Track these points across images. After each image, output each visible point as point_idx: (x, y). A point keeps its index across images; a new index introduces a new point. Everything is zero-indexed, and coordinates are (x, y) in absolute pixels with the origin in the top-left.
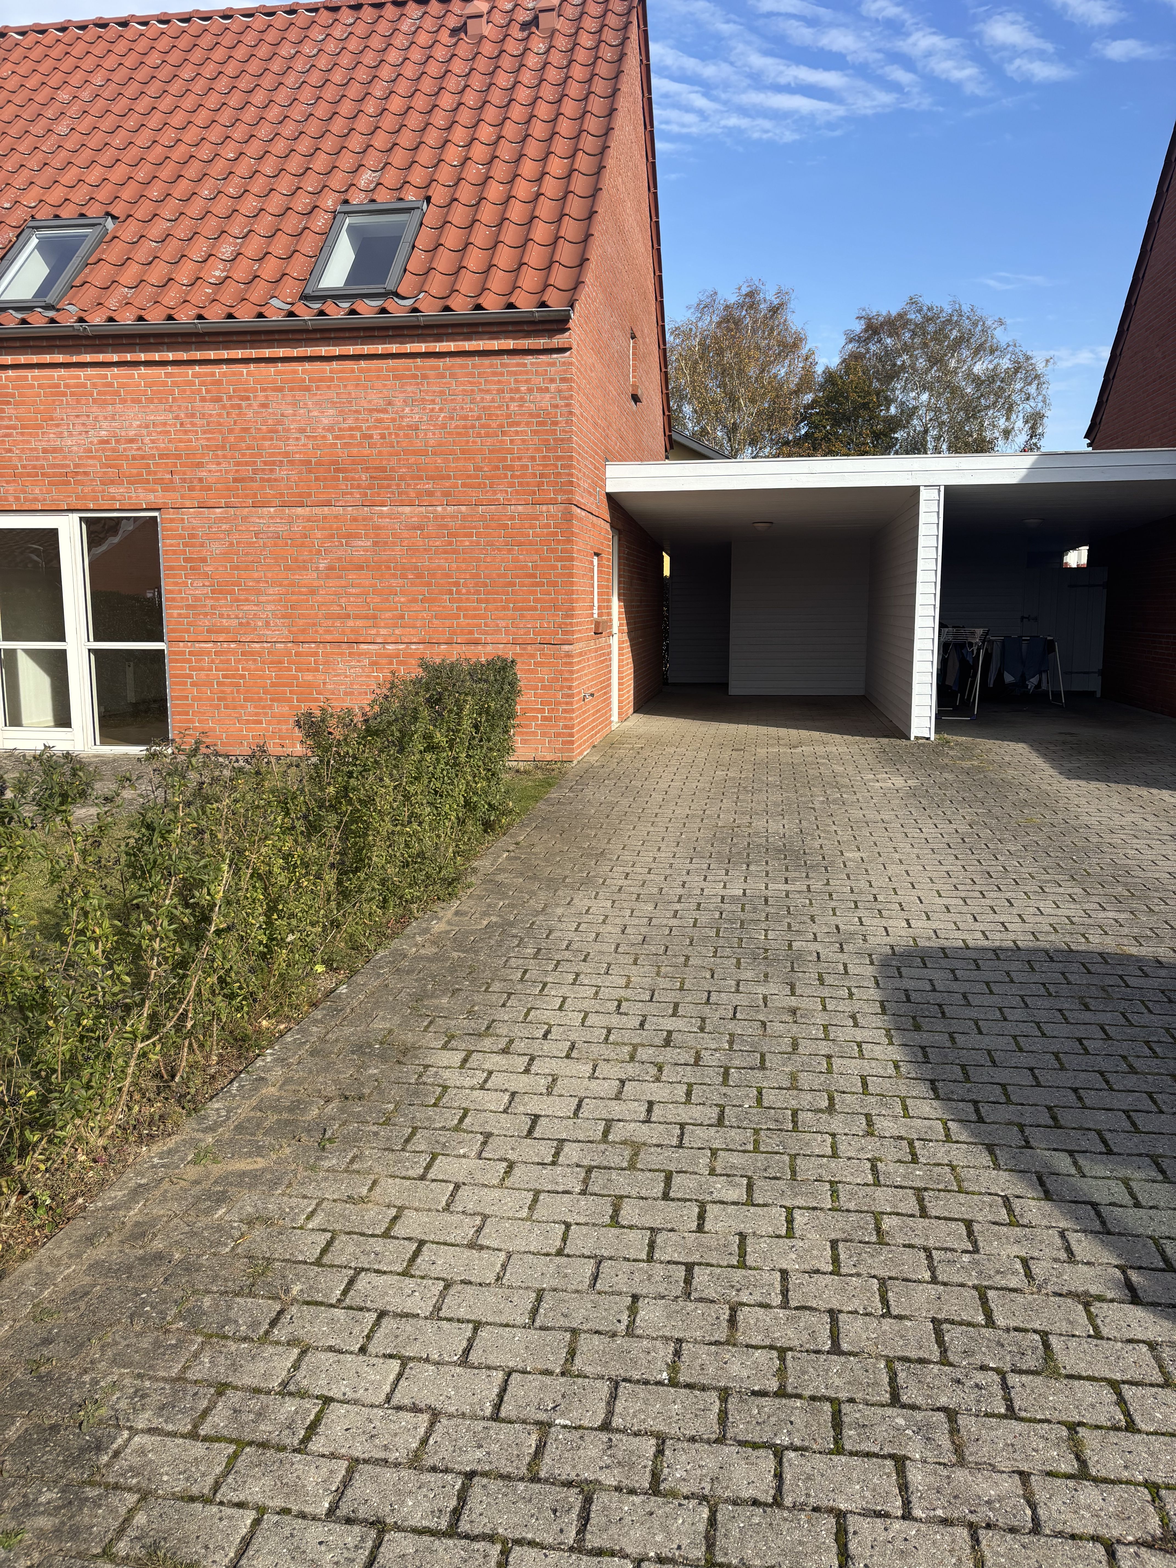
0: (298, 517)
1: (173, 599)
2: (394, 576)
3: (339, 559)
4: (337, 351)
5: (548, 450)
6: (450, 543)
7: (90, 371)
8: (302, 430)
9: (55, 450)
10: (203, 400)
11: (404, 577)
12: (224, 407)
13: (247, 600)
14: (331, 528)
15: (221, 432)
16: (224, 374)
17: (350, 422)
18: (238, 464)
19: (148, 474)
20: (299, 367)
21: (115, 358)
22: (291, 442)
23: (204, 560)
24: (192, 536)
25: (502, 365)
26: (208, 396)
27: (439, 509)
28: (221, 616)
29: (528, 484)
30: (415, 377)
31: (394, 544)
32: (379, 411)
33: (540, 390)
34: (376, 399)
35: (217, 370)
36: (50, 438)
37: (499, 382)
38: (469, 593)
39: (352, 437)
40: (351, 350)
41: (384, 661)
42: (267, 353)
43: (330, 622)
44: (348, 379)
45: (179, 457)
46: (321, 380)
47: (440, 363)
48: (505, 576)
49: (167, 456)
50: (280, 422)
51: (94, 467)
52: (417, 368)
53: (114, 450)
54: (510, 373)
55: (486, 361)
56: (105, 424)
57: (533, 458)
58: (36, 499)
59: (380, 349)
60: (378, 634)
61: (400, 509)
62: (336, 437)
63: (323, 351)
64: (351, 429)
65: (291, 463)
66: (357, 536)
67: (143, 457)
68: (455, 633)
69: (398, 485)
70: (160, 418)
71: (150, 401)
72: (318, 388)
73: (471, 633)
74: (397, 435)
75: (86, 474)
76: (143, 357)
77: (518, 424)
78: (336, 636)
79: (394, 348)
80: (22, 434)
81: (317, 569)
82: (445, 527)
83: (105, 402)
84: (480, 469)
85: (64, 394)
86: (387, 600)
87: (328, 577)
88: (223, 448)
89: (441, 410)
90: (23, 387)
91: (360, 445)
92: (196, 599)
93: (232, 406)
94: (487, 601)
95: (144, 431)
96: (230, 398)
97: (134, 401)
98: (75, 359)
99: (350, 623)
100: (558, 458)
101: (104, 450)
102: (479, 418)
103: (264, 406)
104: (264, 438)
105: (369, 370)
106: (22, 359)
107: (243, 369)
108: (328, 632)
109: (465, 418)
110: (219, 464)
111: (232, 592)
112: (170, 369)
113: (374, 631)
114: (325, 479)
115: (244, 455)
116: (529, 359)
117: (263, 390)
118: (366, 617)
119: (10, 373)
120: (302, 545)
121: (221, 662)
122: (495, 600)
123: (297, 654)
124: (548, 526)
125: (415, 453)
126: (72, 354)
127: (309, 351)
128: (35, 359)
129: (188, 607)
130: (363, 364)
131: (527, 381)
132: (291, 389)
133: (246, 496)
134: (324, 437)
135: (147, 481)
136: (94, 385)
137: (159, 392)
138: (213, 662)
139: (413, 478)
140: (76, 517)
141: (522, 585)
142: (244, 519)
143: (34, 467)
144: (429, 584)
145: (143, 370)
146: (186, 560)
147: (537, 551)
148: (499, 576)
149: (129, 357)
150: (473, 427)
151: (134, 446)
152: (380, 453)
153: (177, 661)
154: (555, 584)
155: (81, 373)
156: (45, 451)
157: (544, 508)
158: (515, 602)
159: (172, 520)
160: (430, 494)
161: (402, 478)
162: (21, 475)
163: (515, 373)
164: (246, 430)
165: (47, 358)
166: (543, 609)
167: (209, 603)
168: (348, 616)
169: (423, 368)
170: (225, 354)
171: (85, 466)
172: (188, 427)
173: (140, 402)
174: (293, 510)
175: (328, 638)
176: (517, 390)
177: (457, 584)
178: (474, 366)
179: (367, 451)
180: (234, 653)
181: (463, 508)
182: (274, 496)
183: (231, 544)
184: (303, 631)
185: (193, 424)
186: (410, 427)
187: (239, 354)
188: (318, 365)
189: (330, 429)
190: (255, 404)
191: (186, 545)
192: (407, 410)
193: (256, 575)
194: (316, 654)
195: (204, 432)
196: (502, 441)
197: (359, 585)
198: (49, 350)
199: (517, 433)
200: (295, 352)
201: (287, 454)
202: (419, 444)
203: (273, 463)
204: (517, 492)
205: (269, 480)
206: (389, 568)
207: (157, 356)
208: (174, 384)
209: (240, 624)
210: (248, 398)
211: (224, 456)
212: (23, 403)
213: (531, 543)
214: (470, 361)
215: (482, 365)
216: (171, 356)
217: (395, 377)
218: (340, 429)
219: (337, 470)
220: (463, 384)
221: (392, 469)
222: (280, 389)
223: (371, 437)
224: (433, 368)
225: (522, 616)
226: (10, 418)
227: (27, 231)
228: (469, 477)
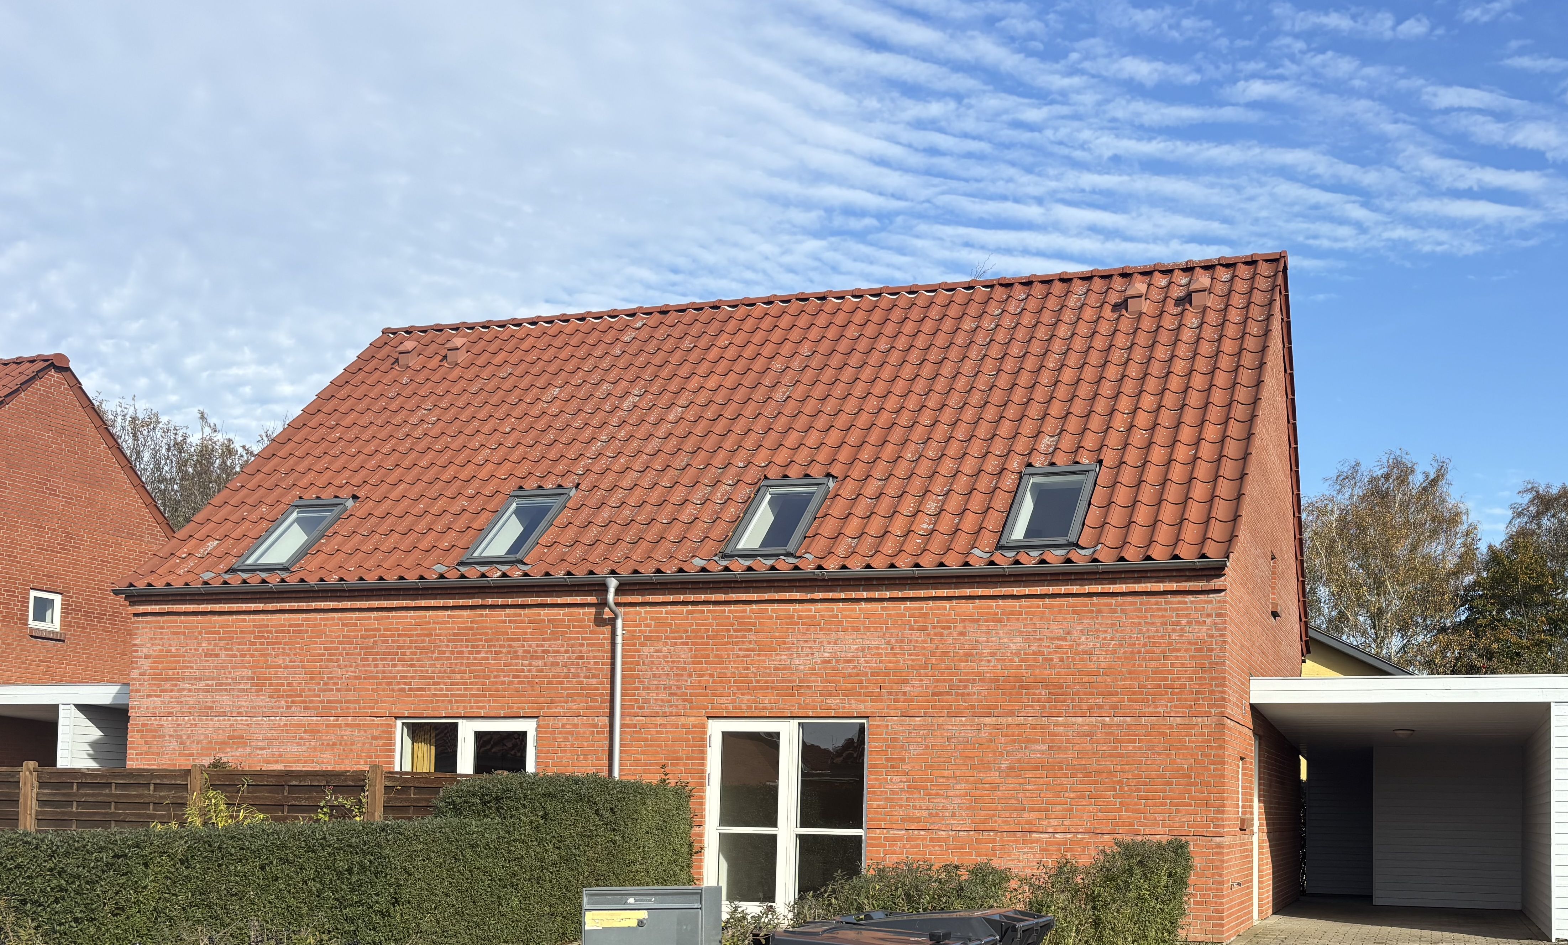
0: (985, 725)
1: (874, 793)
2: (1067, 777)
3: (1019, 761)
4: (1026, 591)
5: (1204, 672)
6: (1116, 748)
7: (820, 606)
8: (993, 654)
9: (785, 668)
10: (912, 628)
11: (1074, 776)
12: (928, 635)
13: (937, 794)
14: (1013, 735)
15: (924, 655)
16: (931, 609)
17: (1034, 648)
18: (937, 681)
19: (861, 688)
20: (993, 603)
21: (843, 595)
22: (983, 663)
23: (903, 760)
24: (894, 740)
25: (1166, 603)
26: (916, 626)
27: (1107, 719)
28: (914, 807)
29: (1186, 700)
30: (1092, 612)
31: (1067, 748)
32: (1059, 639)
33: (1198, 623)
34: (1057, 629)
35: (924, 605)
36: (783, 658)
37: (1163, 616)
38: (1130, 790)
39: (1035, 660)
40: (1038, 590)
41: (1053, 848)
42: (968, 592)
43: (1008, 814)
44: (1034, 613)
45: (887, 674)
46: (1012, 613)
47: (1113, 601)
48: (1163, 776)
49: (878, 674)
50: (974, 648)
51: (817, 683)
52: (1093, 605)
53: (833, 669)
54: (1172, 610)
55: (1153, 599)
56: (828, 648)
57: (1191, 679)
58: (765, 708)
59: (1063, 589)
60: (1049, 824)
61: (1073, 719)
62: (1022, 660)
63: (1015, 591)
64: (1034, 653)
65: (982, 680)
66: (1036, 742)
67: (858, 675)
68: (1117, 825)
69: (1073, 700)
70: (874, 643)
71: (868, 629)
72: (1008, 620)
73: (1132, 825)
74: (1074, 659)
75: (809, 687)
76: (865, 595)
77: (1178, 651)
78: (1013, 827)
79: (1075, 589)
80: (759, 655)
81: (999, 768)
82: (1111, 734)
83: (830, 630)
84: (1145, 687)
85: (797, 624)
86: (1059, 796)
87: (1008, 775)
88: (926, 668)
89: (1112, 639)
90: (763, 618)
91: (1042, 666)
92: (893, 792)
93: (935, 634)
94: (1147, 798)
95: (860, 653)
96: (934, 628)
97: (853, 630)
98: (809, 596)
99: (1025, 815)
100: (1213, 678)
101: (825, 668)
102: (1145, 645)
103: (962, 634)
104: (960, 661)
105: (1052, 606)
106: (766, 596)
107: (947, 605)
108: (1005, 822)
109: (1134, 645)
110: (921, 681)
111: (924, 788)
112: (885, 604)
113: (1045, 822)
114: (1011, 694)
115: (942, 674)
116: (1189, 598)
117: (963, 621)
118: (1039, 810)
119: (754, 607)
120: (988, 748)
121: (911, 847)
122: (1154, 797)
123: (978, 841)
124: (1203, 735)
125: (1089, 674)
126: (807, 592)
127: (1004, 591)
128: (777, 596)
129: (886, 799)
130: (1047, 601)
131: (1187, 616)
132: (987, 621)
133: (943, 707)
134: (1012, 660)
135: (860, 694)
136: (822, 617)
137: (875, 622)
138: (904, 847)
139: (1085, 694)
140: (796, 722)
141: (1178, 784)
142: (940, 726)
143: (766, 682)
144: (1096, 782)
145: (863, 605)
146: (887, 760)
147: (1192, 755)
148: (1158, 776)
149: (853, 595)
150: (1139, 652)
151: (851, 665)
152: (1058, 673)
153: (873, 845)
154: (1208, 784)
155: (812, 607)
156: (776, 669)
157: (1200, 719)
158: (1172, 798)
159: (878, 726)
160: (1100, 707)
161: (1075, 694)
162: (755, 688)
163: (1177, 609)
164: (945, 654)
165: (787, 596)
166: (1196, 805)
167: (905, 796)
168: (1024, 809)
169: (1098, 605)
170: (933, 593)
171: (809, 681)
172: (898, 651)
173: (859, 630)
174: (982, 719)
175: (1006, 827)
176: (1179, 623)
177: (1120, 783)
178: (1141, 603)
179: (1047, 671)
180: (923, 839)
181: (1128, 719)
182: (966, 708)
183: (927, 747)
184: (984, 822)
185: (901, 648)
186: (1085, 652)
187: (945, 593)
188: (1009, 602)
189: (1017, 654)
190: (955, 633)
191: (888, 747)
192: (1083, 638)
193: (946, 773)
194: (994, 841)
195: (910, 655)
196: (1164, 665)
197: (1034, 783)
198: (789, 589)
199: (1177, 658)
200: (992, 592)
201: (979, 673)
202: (1092, 666)
203: (968, 681)
204: (1176, 707)
205: (963, 695)
206: (1061, 768)
207: (877, 595)
208: (888, 616)
209: (930, 815)
210: (949, 628)
211: (926, 675)
212: (763, 630)
213: (1187, 749)
214: (1138, 600)
215: (1148, 603)
216: (888, 594)
217: (1074, 612)
218: (1025, 654)
219: (1021, 687)
220: (1131, 618)
221: (1068, 687)
222: (977, 621)
223: (1051, 660)
224: (1106, 605)
225: (1178, 812)
226: (750, 643)
227: (763, 489)
228: (1134, 693)
